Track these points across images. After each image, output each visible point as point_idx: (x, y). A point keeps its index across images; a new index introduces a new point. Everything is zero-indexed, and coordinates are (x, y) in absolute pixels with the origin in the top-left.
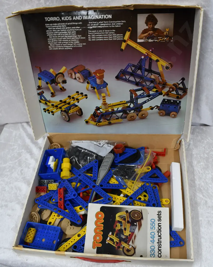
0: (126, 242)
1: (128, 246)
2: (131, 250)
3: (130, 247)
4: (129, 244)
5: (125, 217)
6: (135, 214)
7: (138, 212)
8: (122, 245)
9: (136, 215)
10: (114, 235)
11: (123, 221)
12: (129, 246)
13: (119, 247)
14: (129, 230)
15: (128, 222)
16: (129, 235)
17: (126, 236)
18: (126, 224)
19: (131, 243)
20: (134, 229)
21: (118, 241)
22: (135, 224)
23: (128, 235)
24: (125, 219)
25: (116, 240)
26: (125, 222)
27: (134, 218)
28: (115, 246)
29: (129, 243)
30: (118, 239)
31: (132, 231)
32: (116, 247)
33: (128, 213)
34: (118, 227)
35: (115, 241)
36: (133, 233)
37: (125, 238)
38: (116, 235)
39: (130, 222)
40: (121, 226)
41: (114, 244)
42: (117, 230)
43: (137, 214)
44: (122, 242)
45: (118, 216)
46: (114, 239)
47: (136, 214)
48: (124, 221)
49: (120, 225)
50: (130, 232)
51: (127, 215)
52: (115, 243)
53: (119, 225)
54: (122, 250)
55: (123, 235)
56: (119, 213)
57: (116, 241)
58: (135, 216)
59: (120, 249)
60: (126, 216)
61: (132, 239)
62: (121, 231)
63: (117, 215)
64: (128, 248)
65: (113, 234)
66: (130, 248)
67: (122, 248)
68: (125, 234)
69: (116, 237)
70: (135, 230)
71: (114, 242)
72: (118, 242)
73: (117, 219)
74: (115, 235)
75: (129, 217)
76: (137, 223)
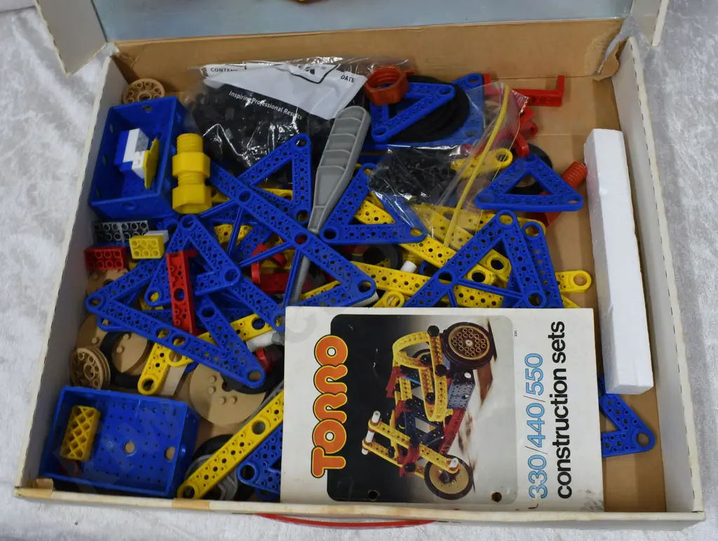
0: (436, 448)
1: (446, 460)
2: (456, 474)
3: (454, 464)
4: (449, 453)
5: (427, 353)
6: (464, 339)
7: (475, 332)
8: (421, 458)
9: (469, 343)
10: (388, 424)
11: (420, 369)
12: (449, 463)
13: (411, 467)
14: (446, 401)
15: (441, 371)
16: (448, 419)
17: (434, 423)
18: (432, 378)
19: (454, 450)
20: (464, 397)
21: (407, 443)
22: (468, 376)
23: (442, 419)
24: (426, 361)
25: (397, 439)
26: (429, 373)
27: (463, 353)
28: (395, 463)
29: (447, 448)
30: (407, 438)
31: (459, 402)
32: (401, 466)
33: (438, 337)
34: (405, 392)
35: (393, 444)
36: (461, 411)
37: (432, 432)
38: (399, 422)
39: (448, 369)
40: (414, 386)
41: (392, 455)
42: (400, 401)
43: (473, 340)
44: (422, 447)
45: (402, 350)
46: (393, 436)
47: (469, 339)
48: (424, 368)
49: (412, 383)
50: (448, 408)
51: (434, 342)
52: (396, 454)
53: (404, 382)
54: (422, 476)
55: (426, 420)
56: (405, 338)
57: (399, 446)
58: (465, 345)
59: (416, 473)
60: (430, 347)
61: (457, 435)
62: (415, 408)
63: (398, 346)
64: (447, 469)
65: (385, 419)
66: (452, 469)
67: (421, 469)
68: (431, 416)
69: (397, 428)
70: (469, 398)
71: (392, 449)
72: (407, 447)
73: (399, 359)
74: (392, 421)
75: (443, 352)
76: (475, 372)
